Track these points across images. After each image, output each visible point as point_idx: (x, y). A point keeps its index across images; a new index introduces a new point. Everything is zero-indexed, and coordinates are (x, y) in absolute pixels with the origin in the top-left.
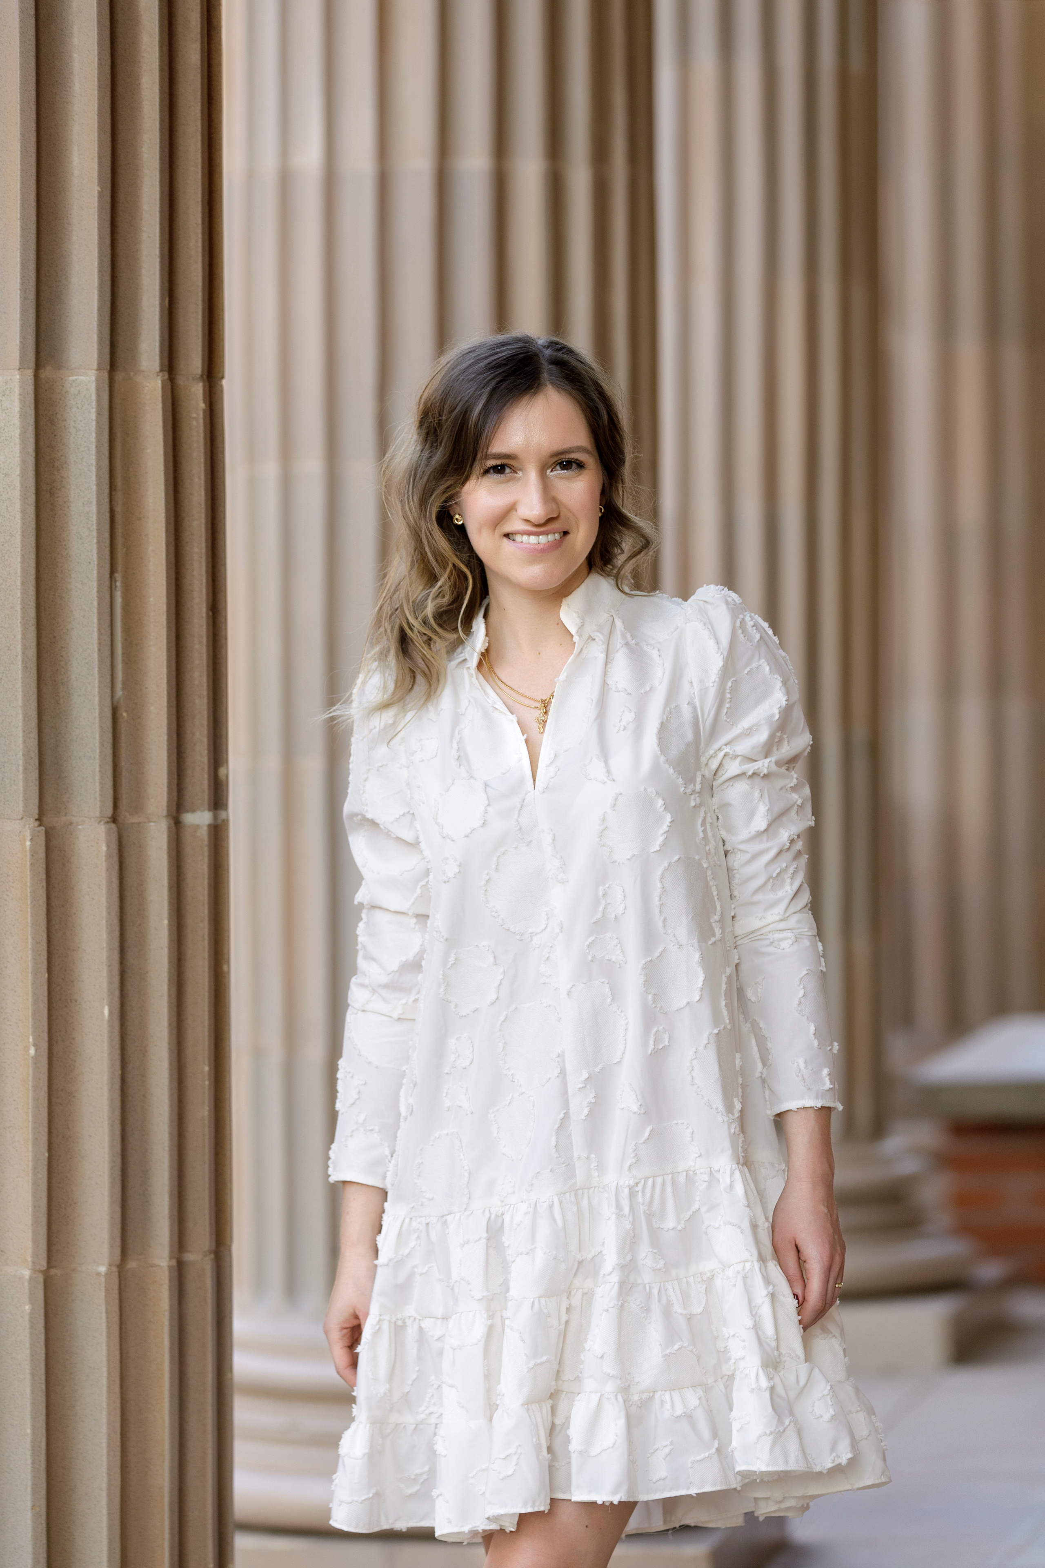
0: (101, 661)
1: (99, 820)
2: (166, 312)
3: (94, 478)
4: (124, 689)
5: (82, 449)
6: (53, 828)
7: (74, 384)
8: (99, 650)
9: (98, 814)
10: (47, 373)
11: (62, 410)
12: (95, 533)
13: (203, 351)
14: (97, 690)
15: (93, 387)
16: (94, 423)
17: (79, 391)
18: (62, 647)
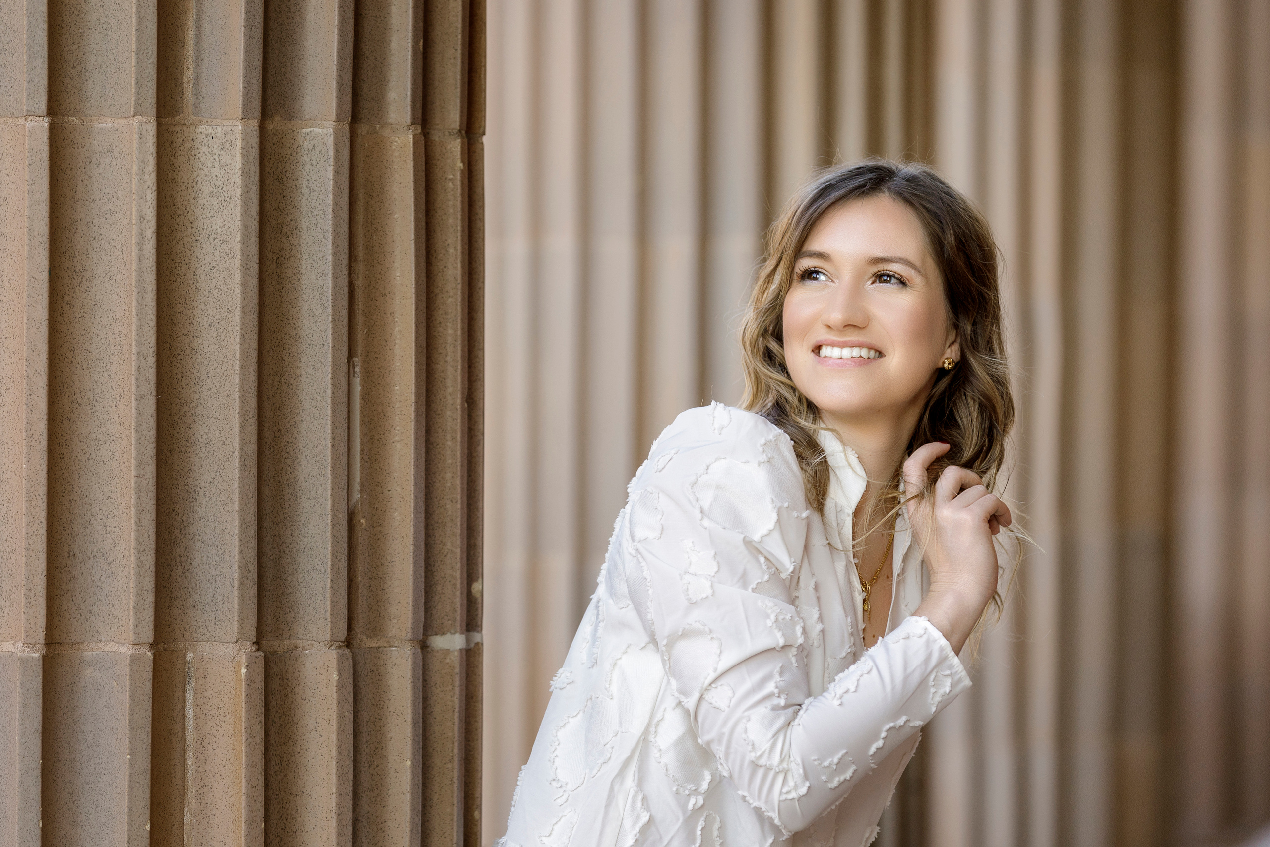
0: (336, 460)
1: (330, 644)
2: (420, 56)
3: (330, 246)
4: (361, 491)
5: (315, 213)
6: (275, 653)
7: (308, 137)
8: (333, 446)
9: (328, 637)
10: (275, 124)
11: (292, 167)
12: (330, 310)
13: (462, 102)
14: (329, 493)
15: (331, 141)
16: (331, 183)
17: (314, 146)
18: (288, 442)
